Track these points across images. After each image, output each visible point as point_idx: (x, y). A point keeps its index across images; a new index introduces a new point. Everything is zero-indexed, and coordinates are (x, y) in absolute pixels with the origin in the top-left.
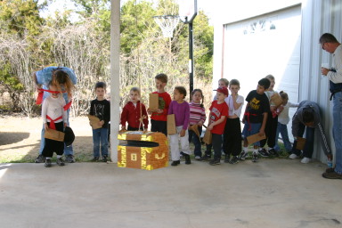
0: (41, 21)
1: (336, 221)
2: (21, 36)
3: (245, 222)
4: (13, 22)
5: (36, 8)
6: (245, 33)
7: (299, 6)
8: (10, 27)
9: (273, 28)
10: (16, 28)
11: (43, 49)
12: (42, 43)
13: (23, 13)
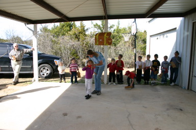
0: (85, 35)
1: (181, 110)
2: (79, 40)
3: (146, 107)
4: (76, 36)
5: (84, 31)
6: (157, 39)
7: (176, 28)
8: (76, 38)
9: (167, 37)
10: (78, 38)
11: (86, 45)
12: (85, 43)
13: (80, 33)
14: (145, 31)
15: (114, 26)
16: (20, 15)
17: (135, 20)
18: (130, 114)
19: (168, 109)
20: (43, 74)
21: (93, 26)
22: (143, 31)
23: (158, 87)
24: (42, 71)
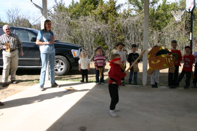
0: (116, 15)
2: (106, 22)
4: (103, 15)
5: (115, 8)
8: (102, 19)
10: (105, 19)
11: (117, 28)
12: (116, 26)
13: (108, 11)
20: (57, 70)
21: (127, 1)
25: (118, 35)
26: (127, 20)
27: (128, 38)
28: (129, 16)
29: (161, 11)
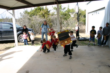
0: (49, 15)
1: (109, 66)
3: (84, 65)
5: (48, 12)
7: (104, 8)
9: (98, 13)
10: (44, 16)
11: (49, 20)
12: (48, 19)
13: (45, 13)
14: (85, 10)
15: (66, 8)
16: (5, 6)
17: (77, 4)
18: (72, 71)
19: (99, 66)
20: (22, 40)
21: (53, 9)
22: (84, 10)
23: (93, 47)
24: (21, 38)
25: (50, 23)
26: (53, 16)
27: (54, 24)
28: (54, 15)
29: (67, 13)
